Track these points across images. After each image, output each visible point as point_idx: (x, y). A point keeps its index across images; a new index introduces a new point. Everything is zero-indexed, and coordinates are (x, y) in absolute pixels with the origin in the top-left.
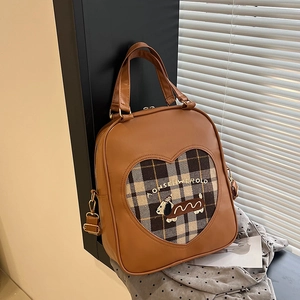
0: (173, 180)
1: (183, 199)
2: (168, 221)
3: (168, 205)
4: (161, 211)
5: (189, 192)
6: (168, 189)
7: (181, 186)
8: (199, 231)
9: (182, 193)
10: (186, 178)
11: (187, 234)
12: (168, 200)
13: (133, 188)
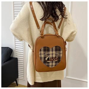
0: (51, 52)
1: (52, 57)
2: (48, 62)
3: (48, 58)
4: (46, 59)
5: (54, 56)
6: (49, 54)
7: (52, 54)
8: (55, 65)
9: (52, 56)
10: (54, 52)
11: (52, 65)
12: (49, 57)
13: (41, 53)
